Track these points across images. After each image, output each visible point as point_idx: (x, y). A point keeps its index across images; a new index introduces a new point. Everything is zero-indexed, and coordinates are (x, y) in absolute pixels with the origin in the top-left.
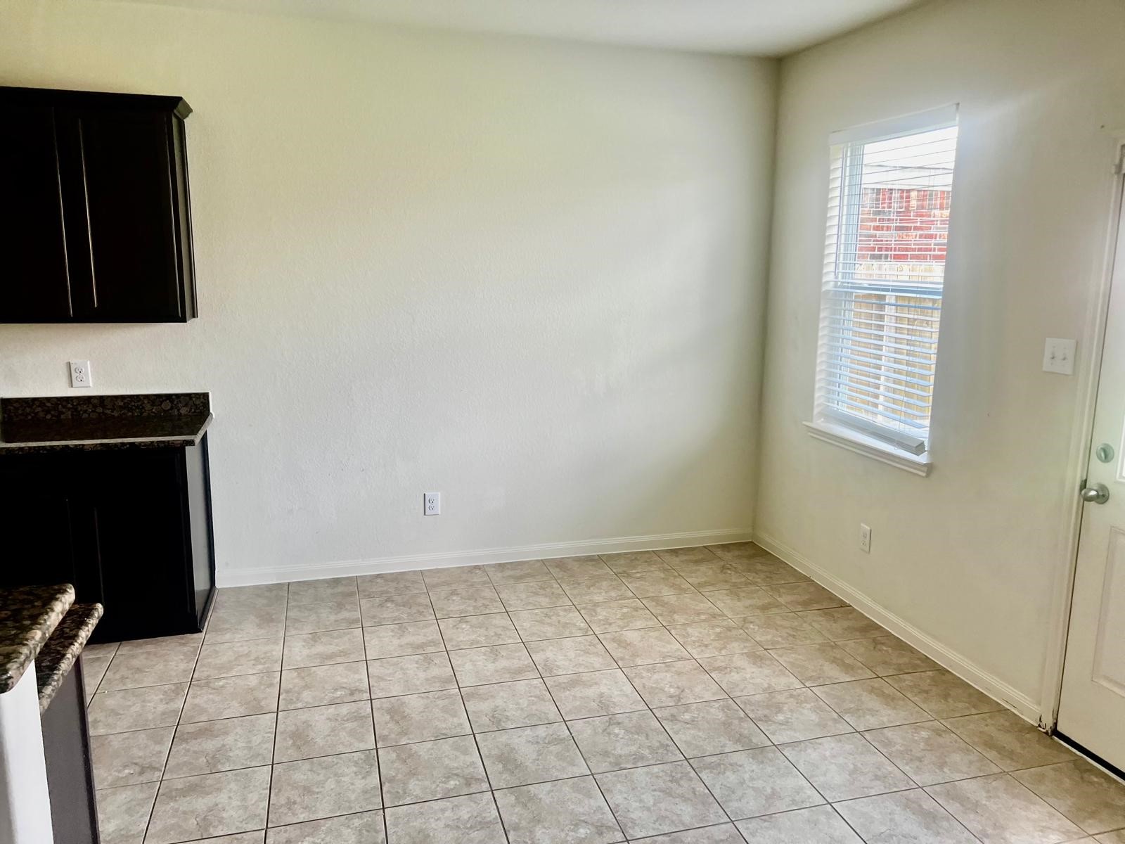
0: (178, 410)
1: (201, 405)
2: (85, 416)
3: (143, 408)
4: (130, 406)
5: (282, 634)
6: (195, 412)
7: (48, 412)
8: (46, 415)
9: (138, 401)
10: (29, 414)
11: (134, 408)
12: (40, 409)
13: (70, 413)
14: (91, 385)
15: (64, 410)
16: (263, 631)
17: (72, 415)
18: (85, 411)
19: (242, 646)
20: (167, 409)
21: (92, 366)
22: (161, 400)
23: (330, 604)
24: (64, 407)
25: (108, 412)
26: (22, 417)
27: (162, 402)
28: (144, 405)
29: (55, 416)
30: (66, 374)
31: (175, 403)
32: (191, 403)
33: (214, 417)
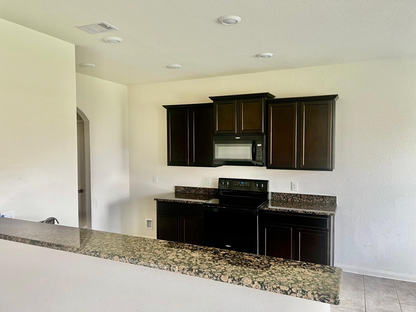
0: (325, 202)
1: (334, 200)
2: (295, 200)
3: (314, 200)
4: (309, 199)
5: (363, 296)
6: (331, 203)
7: (284, 198)
8: (283, 199)
9: (312, 197)
10: (279, 198)
11: (310, 199)
12: (282, 197)
13: (291, 199)
14: (297, 191)
15: (289, 198)
16: (355, 293)
17: (291, 200)
18: (295, 199)
19: (348, 296)
20: (321, 201)
21: (299, 184)
22: (320, 197)
23: (383, 289)
24: (289, 197)
25: (302, 200)
26: (277, 199)
27: (320, 198)
28: (314, 199)
29: (286, 200)
30: (291, 185)
31: (324, 199)
32: (330, 200)
33: (338, 205)
